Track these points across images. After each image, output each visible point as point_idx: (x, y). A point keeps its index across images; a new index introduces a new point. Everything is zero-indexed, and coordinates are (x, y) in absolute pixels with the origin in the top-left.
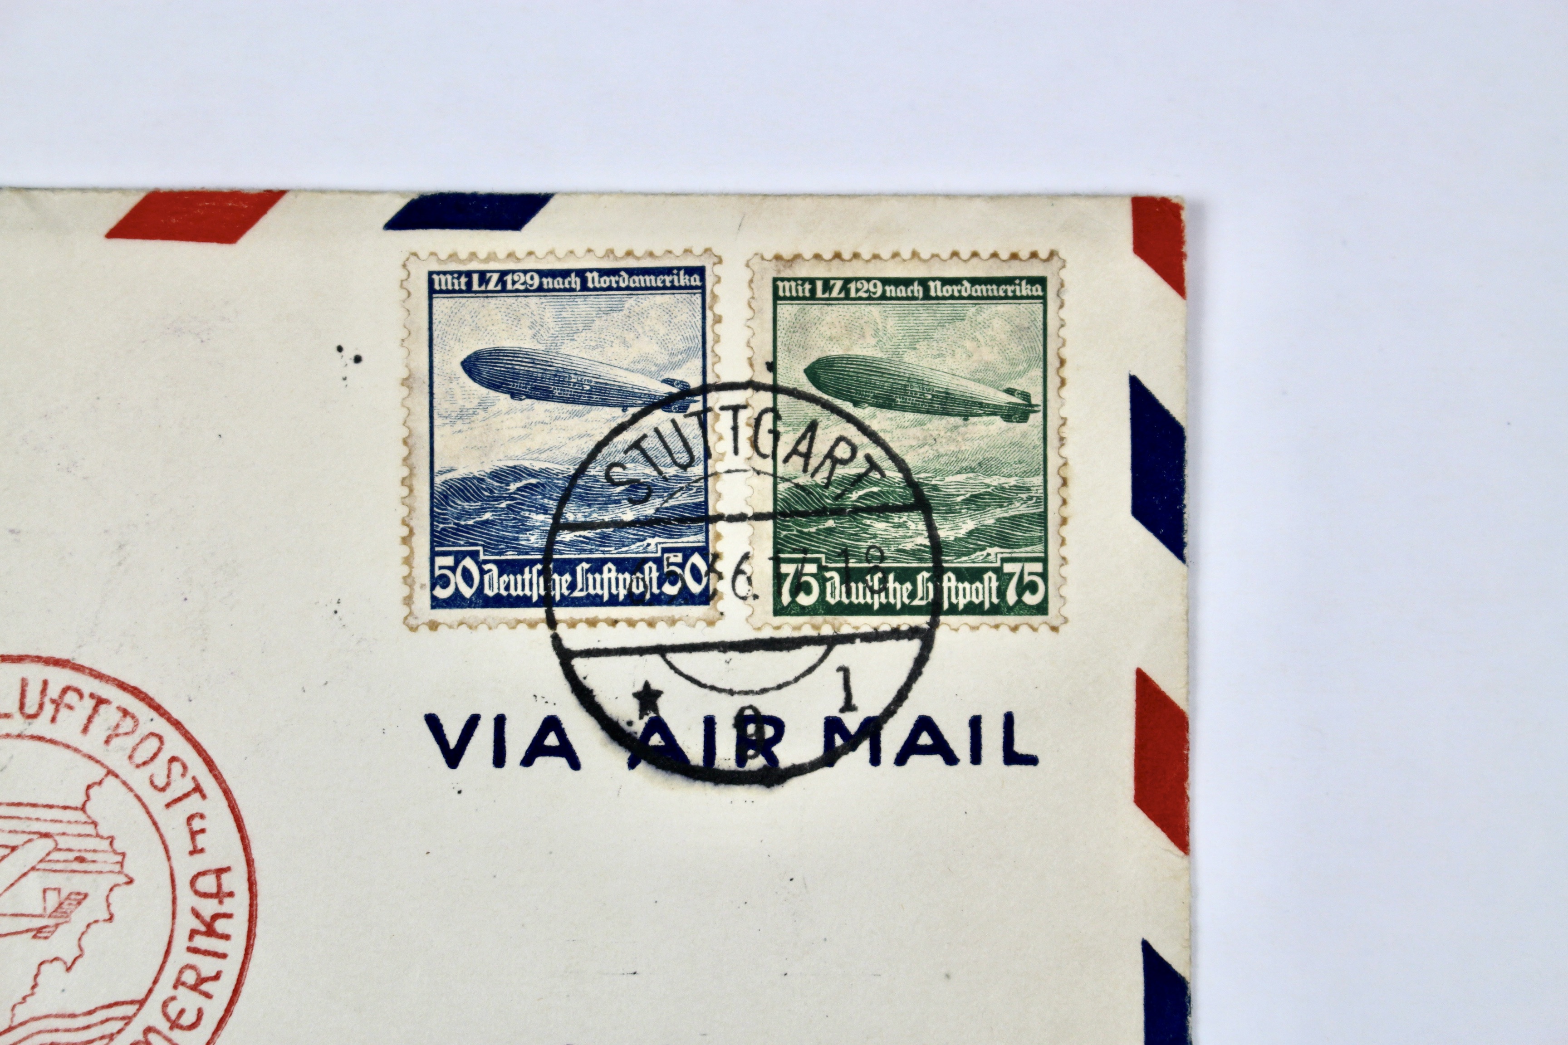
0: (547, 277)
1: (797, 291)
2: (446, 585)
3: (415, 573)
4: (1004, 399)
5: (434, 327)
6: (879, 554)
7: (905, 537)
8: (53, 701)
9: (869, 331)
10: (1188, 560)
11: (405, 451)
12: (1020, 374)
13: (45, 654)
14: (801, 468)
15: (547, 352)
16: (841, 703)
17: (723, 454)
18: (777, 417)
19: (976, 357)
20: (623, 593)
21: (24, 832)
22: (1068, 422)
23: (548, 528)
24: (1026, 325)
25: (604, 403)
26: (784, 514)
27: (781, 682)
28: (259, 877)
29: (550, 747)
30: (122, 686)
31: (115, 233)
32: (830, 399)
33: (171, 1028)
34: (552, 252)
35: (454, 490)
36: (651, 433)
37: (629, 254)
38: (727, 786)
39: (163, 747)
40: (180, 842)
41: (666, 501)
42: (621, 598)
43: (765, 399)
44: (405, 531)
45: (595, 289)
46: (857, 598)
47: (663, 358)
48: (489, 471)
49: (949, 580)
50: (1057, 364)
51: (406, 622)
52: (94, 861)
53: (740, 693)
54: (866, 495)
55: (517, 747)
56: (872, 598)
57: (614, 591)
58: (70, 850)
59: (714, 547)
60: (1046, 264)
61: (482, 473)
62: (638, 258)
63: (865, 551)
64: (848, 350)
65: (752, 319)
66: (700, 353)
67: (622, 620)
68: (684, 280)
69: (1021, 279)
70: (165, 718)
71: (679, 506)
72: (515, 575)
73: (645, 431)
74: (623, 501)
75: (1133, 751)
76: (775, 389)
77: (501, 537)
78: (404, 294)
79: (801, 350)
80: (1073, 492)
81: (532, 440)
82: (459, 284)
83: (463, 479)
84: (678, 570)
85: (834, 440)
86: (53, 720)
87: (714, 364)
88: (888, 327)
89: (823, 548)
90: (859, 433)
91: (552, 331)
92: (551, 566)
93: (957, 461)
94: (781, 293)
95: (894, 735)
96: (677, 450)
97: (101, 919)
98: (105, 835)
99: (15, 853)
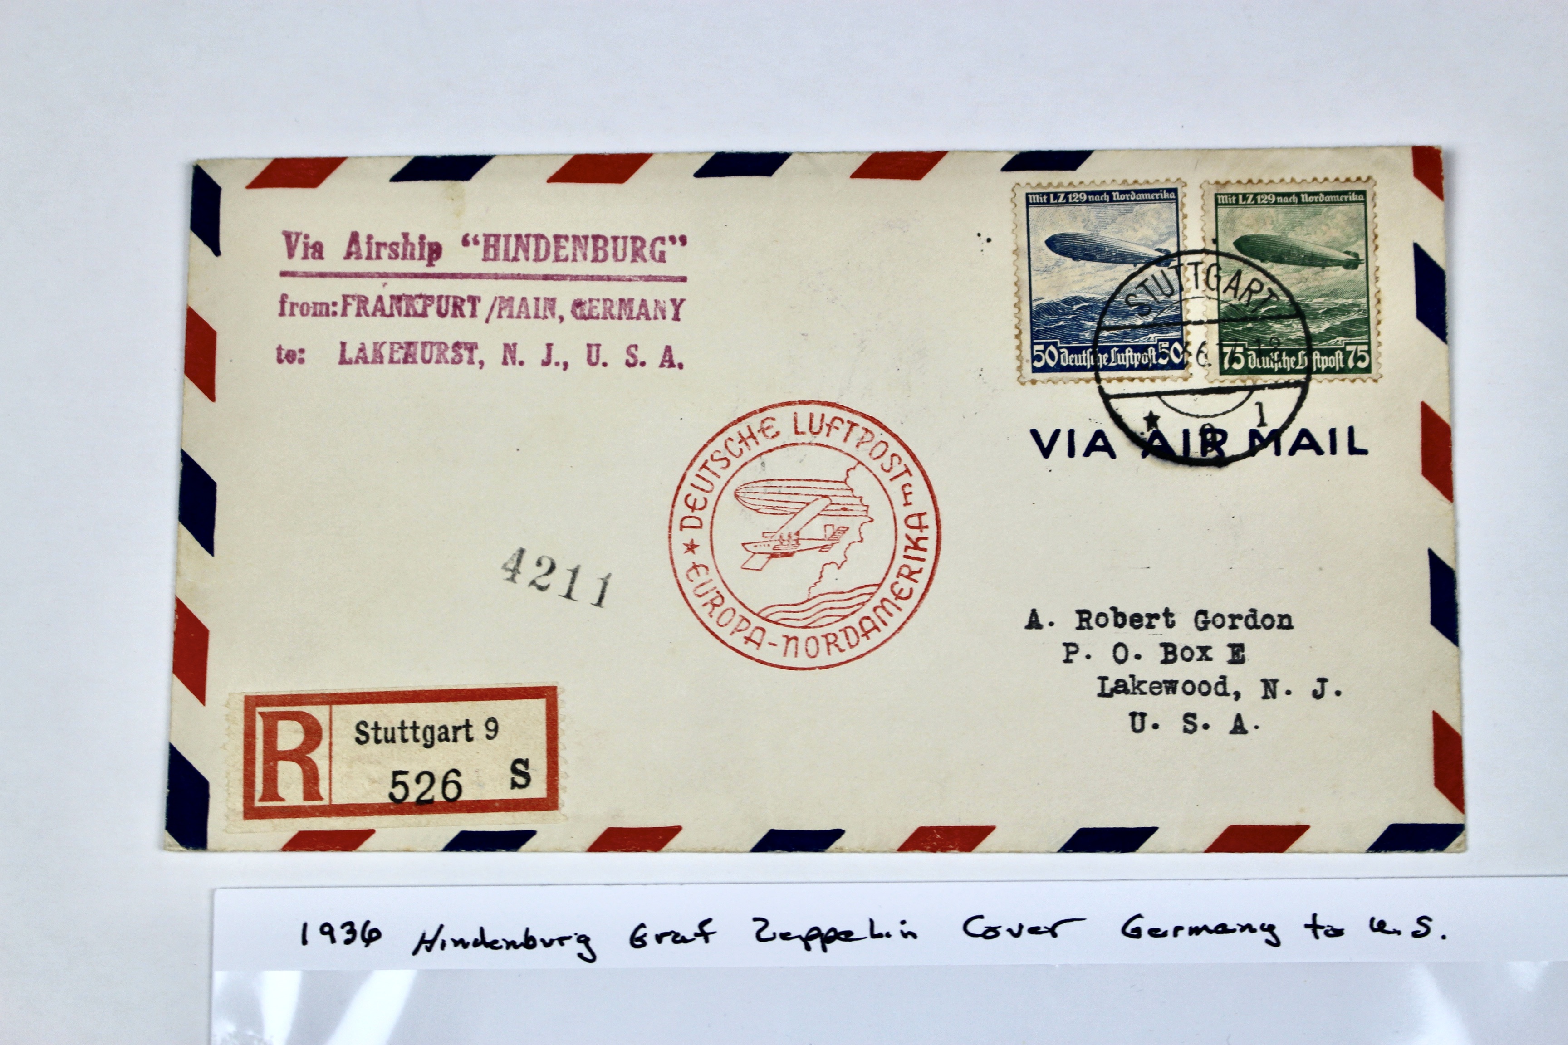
0: (1091, 195)
1: (1228, 200)
2: (1040, 360)
3: (1023, 354)
4: (1344, 257)
5: (1030, 223)
6: (1276, 341)
7: (1291, 332)
8: (827, 425)
9: (1268, 222)
10: (1449, 342)
11: (1015, 289)
12: (1353, 243)
13: (822, 400)
14: (1233, 296)
15: (1092, 235)
16: (1258, 422)
17: (1190, 289)
18: (1219, 269)
19: (1328, 235)
20: (1136, 364)
21: (813, 495)
22: (1380, 269)
23: (1095, 330)
24: (1355, 216)
25: (1124, 262)
26: (1224, 320)
27: (1225, 410)
28: (942, 517)
29: (1099, 447)
30: (865, 416)
31: (855, 175)
33: (896, 599)
34: (1093, 182)
35: (1043, 309)
36: (1150, 278)
37: (1136, 182)
38: (1197, 467)
39: (888, 448)
40: (898, 499)
41: (1159, 314)
42: (1136, 366)
43: (1212, 259)
44: (1017, 332)
45: (1117, 201)
46: (1266, 365)
47: (1155, 238)
48: (1062, 299)
49: (1316, 355)
50: (1373, 237)
51: (1019, 380)
52: (852, 510)
53: (1203, 417)
54: (1269, 310)
55: (1080, 447)
56: (1274, 365)
57: (1132, 363)
58: (838, 504)
59: (1186, 338)
60: (1365, 184)
61: (1058, 300)
62: (1141, 184)
63: (1269, 340)
64: (1257, 232)
65: (1204, 216)
66: (1176, 234)
67: (1137, 378)
68: (1166, 196)
69: (1352, 192)
70: (889, 433)
71: (1166, 317)
72: (1077, 354)
73: (1146, 277)
74: (1135, 315)
75: (1420, 447)
76: (1218, 253)
77: (1069, 335)
78: (1013, 206)
79: (1231, 232)
80: (1384, 306)
81: (1085, 282)
82: (1043, 200)
83: (1048, 304)
84: (1167, 351)
85: (1251, 280)
86: (828, 435)
87: (1184, 240)
88: (1279, 219)
89: (1246, 339)
90: (1265, 276)
91: (1094, 224)
92: (1097, 349)
93: (1319, 291)
94: (1219, 202)
95: (1288, 439)
96: (1164, 287)
97: (856, 540)
98: (858, 496)
99: (809, 506)
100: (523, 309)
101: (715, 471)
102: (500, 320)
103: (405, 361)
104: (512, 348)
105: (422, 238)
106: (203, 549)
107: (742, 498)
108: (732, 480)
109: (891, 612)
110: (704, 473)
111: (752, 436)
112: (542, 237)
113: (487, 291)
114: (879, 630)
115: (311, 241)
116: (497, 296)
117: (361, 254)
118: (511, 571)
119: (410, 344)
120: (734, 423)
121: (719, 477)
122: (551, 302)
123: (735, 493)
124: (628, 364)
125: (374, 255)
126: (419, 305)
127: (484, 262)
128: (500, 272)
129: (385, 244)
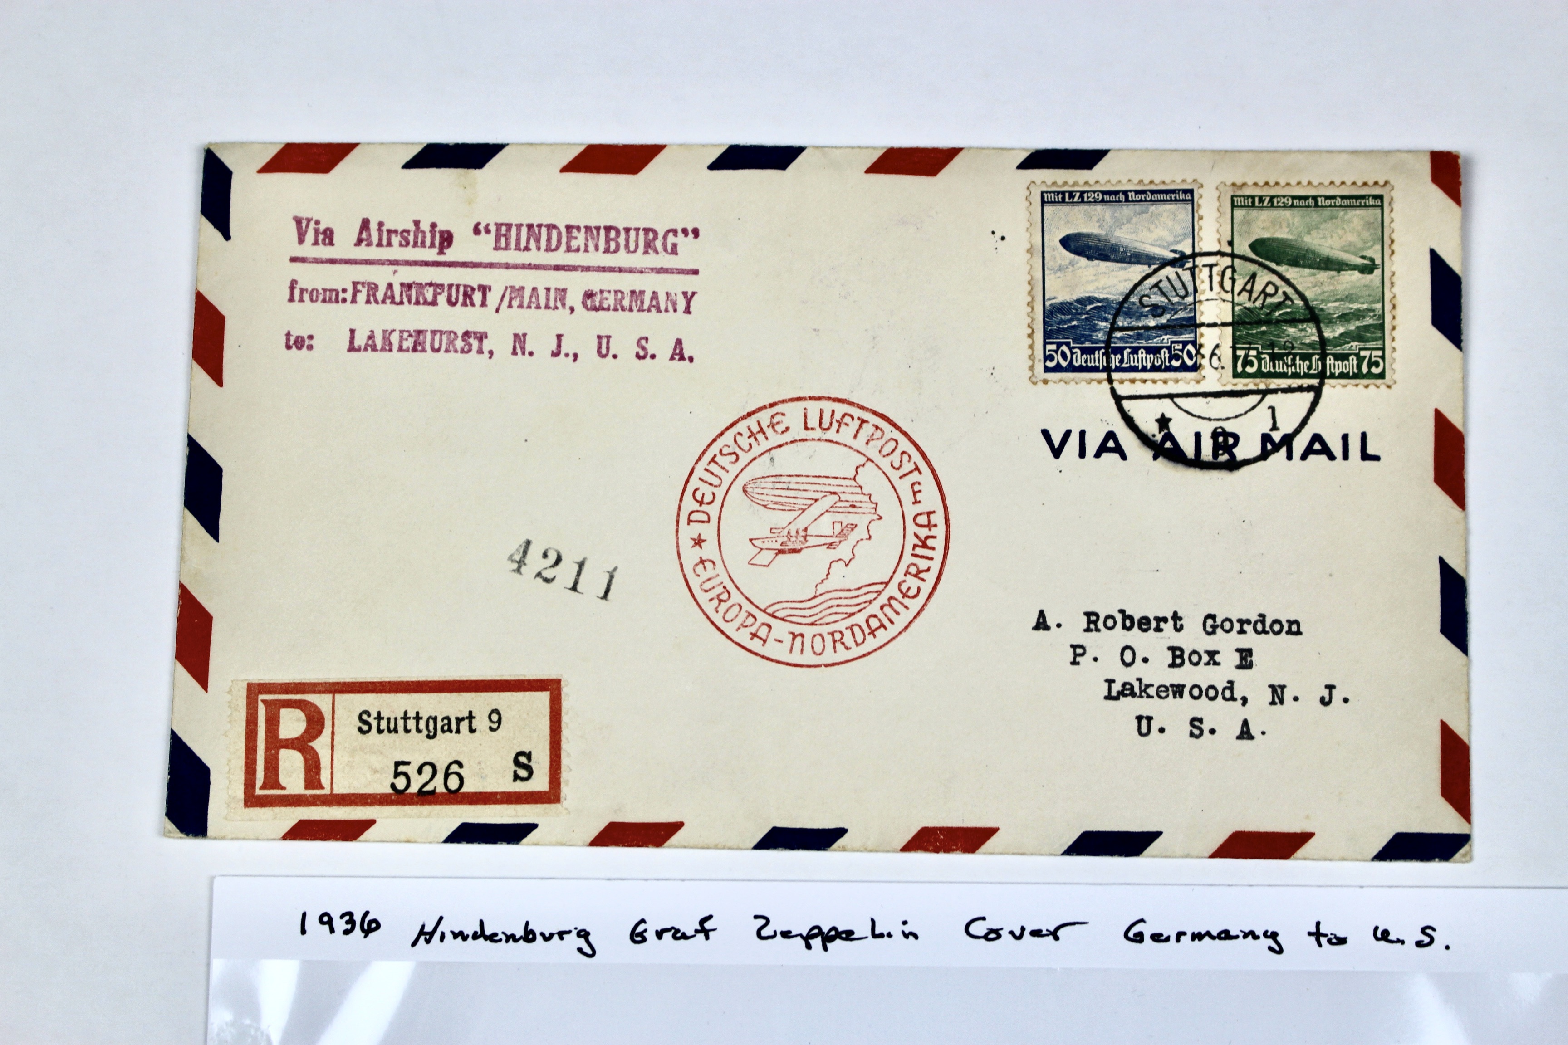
0: (1106, 195)
1: (1244, 202)
2: (1052, 360)
3: (1035, 353)
4: (1360, 261)
5: (1045, 221)
6: (1290, 345)
7: (1305, 336)
8: (837, 421)
9: (1285, 225)
10: (1463, 349)
11: (1029, 288)
12: (1370, 248)
13: (833, 396)
14: (1247, 299)
15: (1107, 235)
16: (1270, 426)
17: (1204, 291)
18: (1234, 271)
19: (1344, 238)
20: (1149, 365)
21: (822, 491)
22: (1396, 274)
23: (1108, 330)
24: (1372, 221)
25: (1138, 263)
26: (1238, 323)
27: (1237, 414)
28: (950, 516)
29: (1110, 448)
30: (875, 413)
31: (869, 171)
32: (1263, 261)
33: (903, 597)
34: (1109, 181)
35: (1057, 309)
36: (1164, 279)
37: (1152, 182)
38: (1208, 470)
39: (898, 446)
40: (908, 498)
41: (1173, 316)
42: (1149, 367)
43: (1227, 261)
44: (1030, 331)
45: (1133, 201)
46: (1279, 368)
47: (1171, 239)
48: (1075, 299)
49: (1330, 360)
50: (1389, 242)
51: (1031, 379)
52: (860, 507)
53: (1215, 420)
54: (1284, 313)
55: (1091, 448)
56: (1287, 369)
57: (1144, 364)
58: (847, 501)
59: (1200, 340)
60: (1383, 188)
61: (1072, 300)
62: (1156, 185)
63: (1283, 343)
64: (1273, 235)
65: (1220, 217)
66: (1191, 236)
67: (1149, 380)
68: (1182, 196)
69: (1369, 196)
70: (899, 431)
71: (1180, 319)
72: (1090, 355)
73: (1161, 278)
74: (1149, 316)
76: (1233, 256)
77: (1082, 335)
78: (1028, 204)
79: (1247, 234)
80: (1399, 312)
81: (1099, 282)
82: (1058, 198)
83: (1062, 303)
84: (1180, 353)
85: (1266, 283)
86: (838, 431)
87: (1199, 242)
88: (1295, 223)
89: (1260, 342)
90: (1280, 280)
91: (1109, 224)
92: (1110, 350)
93: (1334, 295)
94: (1236, 204)
95: (1300, 444)
96: (1179, 288)
97: (864, 538)
98: (867, 493)
99: (817, 503)
100: (534, 299)
101: (723, 466)
102: (510, 309)
103: (414, 350)
104: (522, 338)
105: (433, 225)
106: (208, 535)
107: (751, 494)
108: (740, 476)
109: (898, 610)
110: (713, 467)
111: (762, 430)
112: (554, 227)
113: (498, 280)
114: (886, 628)
115: (322, 227)
116: (508, 285)
117: (371, 241)
118: (517, 562)
119: (419, 332)
120: (743, 418)
121: (728, 472)
122: (562, 293)
123: (744, 488)
124: (638, 356)
125: (385, 242)
126: (429, 294)
127: (495, 251)
128: (511, 261)
129: (396, 232)
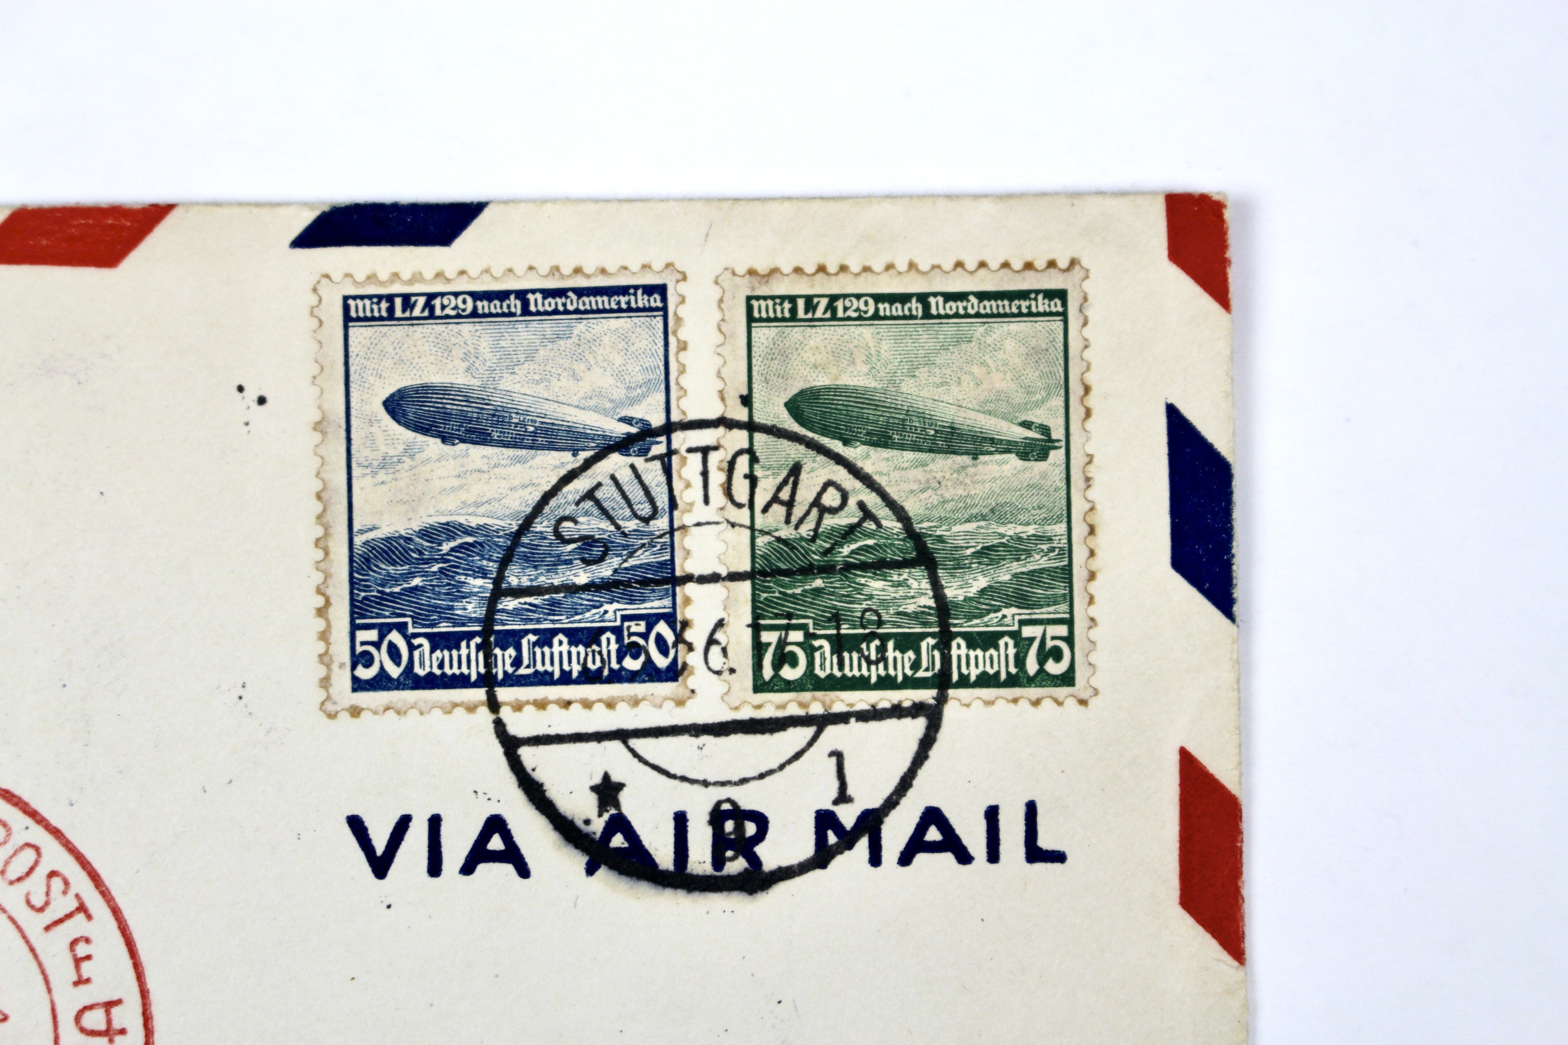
0: (481, 300)
1: (775, 311)
2: (368, 664)
3: (333, 649)
4: (1019, 433)
5: (351, 361)
6: (875, 618)
7: (906, 598)
9: (860, 357)
10: (1238, 619)
11: (318, 507)
12: (1038, 404)
14: (783, 519)
15: (483, 388)
16: (834, 794)
17: (691, 504)
18: (754, 460)
19: (985, 385)
20: (576, 669)
22: (1095, 460)
23: (488, 595)
24: (1044, 346)
25: (551, 447)
26: (763, 573)
27: (763, 769)
28: (155, 1011)
29: (494, 852)
32: (816, 437)
34: (487, 271)
35: (378, 552)
36: (607, 481)
37: (578, 271)
38: (702, 893)
39: (40, 859)
41: (625, 561)
42: (575, 675)
43: (739, 439)
44: (320, 601)
45: (538, 313)
46: (851, 670)
47: (619, 393)
48: (417, 529)
49: (959, 646)
50: (1081, 392)
51: (323, 707)
53: (716, 784)
54: (860, 549)
55: (454, 854)
56: (869, 670)
57: (566, 667)
59: (683, 613)
60: (1066, 274)
61: (410, 532)
62: (588, 276)
63: (859, 614)
65: (723, 344)
66: (663, 386)
67: (576, 701)
68: (642, 300)
69: (1037, 292)
70: (43, 827)
71: (640, 566)
72: (450, 650)
73: (599, 479)
74: (575, 562)
75: (1177, 845)
76: (751, 427)
77: (433, 606)
78: (315, 323)
79: (780, 380)
80: (1101, 541)
81: (468, 491)
82: (380, 310)
83: (387, 539)
84: (641, 642)
85: (821, 485)
87: (679, 398)
88: (882, 351)
89: (811, 612)
90: (851, 476)
91: (489, 364)
92: (492, 639)
93: (966, 508)
94: (756, 314)
95: (897, 830)
96: (637, 500)
